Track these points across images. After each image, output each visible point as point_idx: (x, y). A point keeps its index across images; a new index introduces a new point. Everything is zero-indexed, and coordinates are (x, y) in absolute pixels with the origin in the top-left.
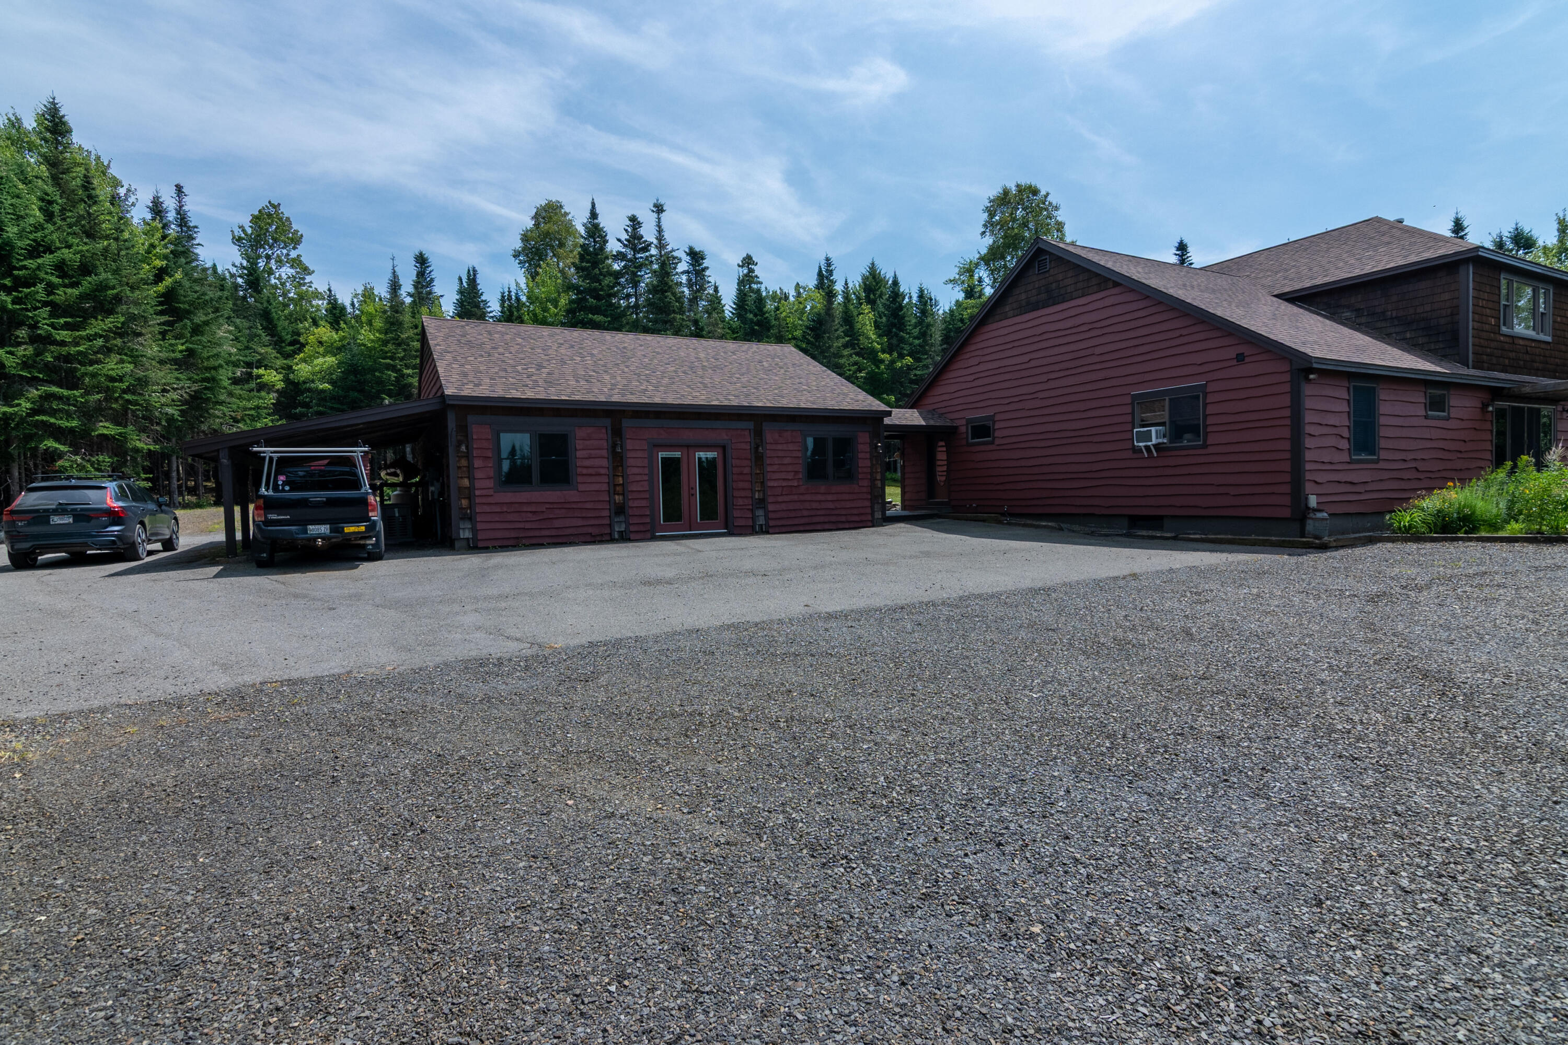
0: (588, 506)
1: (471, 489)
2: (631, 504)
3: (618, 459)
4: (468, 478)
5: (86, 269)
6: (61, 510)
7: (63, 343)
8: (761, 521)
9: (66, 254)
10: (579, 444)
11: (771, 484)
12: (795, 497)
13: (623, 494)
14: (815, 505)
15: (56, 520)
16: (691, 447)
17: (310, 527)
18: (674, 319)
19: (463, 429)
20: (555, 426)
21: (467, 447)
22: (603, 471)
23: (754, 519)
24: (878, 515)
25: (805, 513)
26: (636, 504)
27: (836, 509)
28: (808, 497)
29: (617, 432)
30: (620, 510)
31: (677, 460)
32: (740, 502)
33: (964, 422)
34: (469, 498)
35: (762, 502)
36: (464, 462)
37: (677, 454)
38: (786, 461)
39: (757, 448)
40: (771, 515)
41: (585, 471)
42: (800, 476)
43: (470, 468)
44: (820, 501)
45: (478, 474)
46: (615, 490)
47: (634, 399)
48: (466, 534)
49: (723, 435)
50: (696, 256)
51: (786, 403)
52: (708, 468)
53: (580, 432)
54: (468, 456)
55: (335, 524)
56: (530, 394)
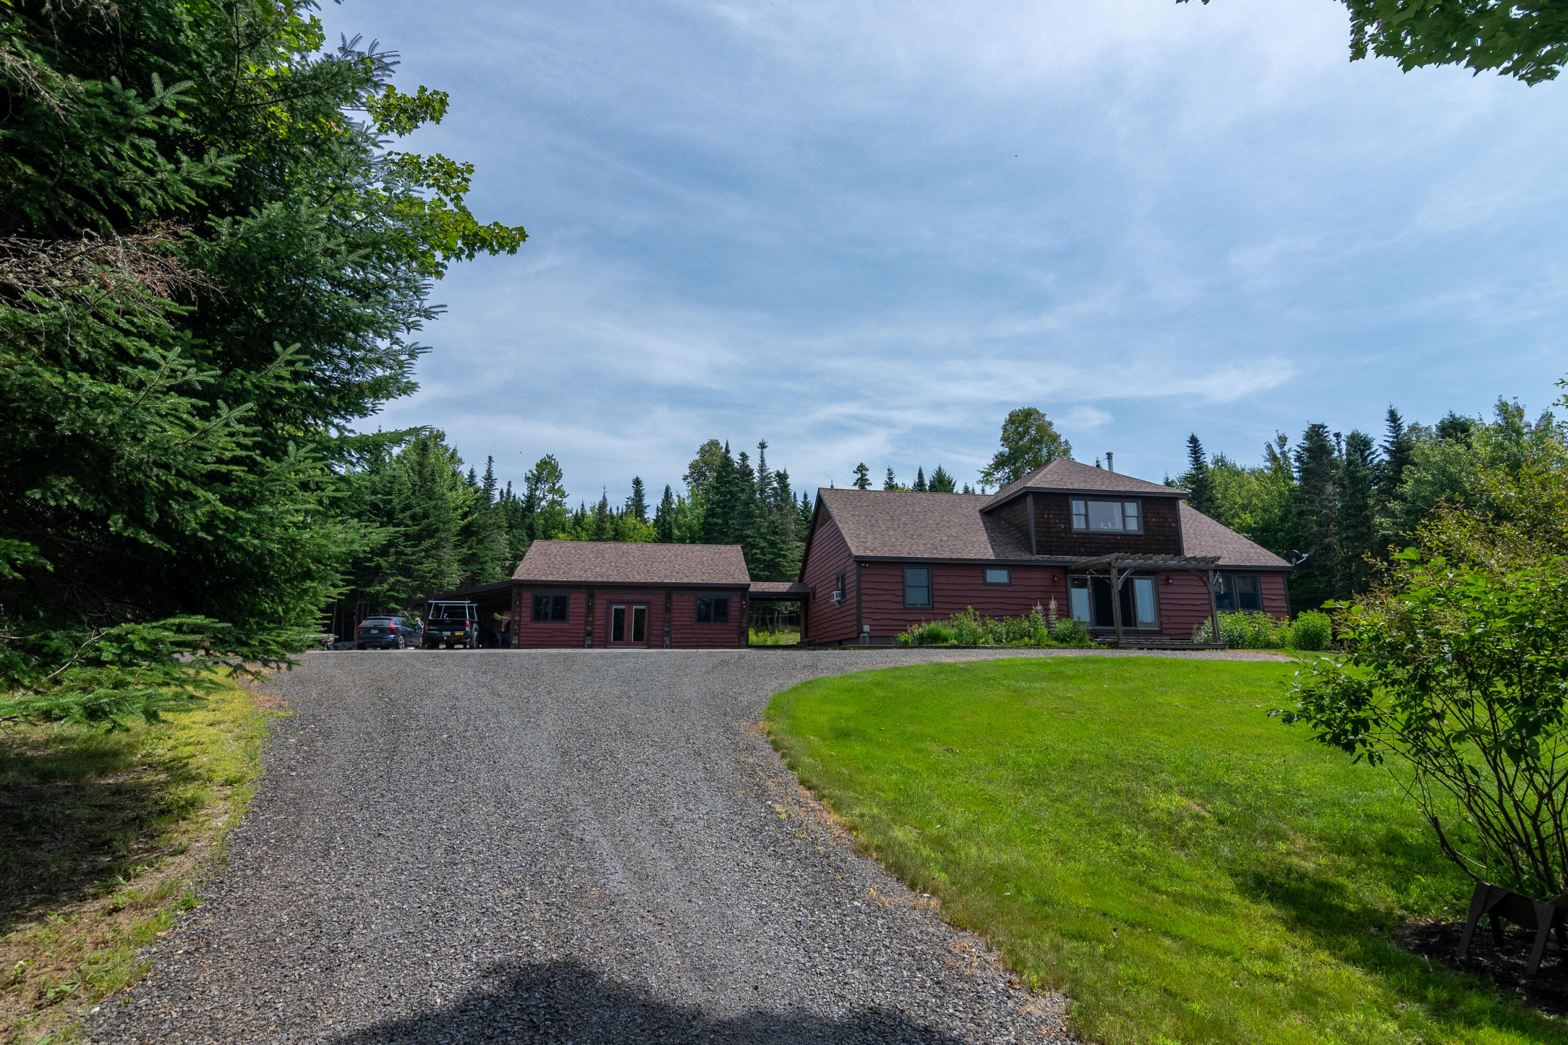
0: (573, 631)
2: (595, 631)
3: (590, 609)
5: (426, 516)
6: (374, 628)
7: (406, 555)
8: (668, 643)
9: (417, 509)
10: (572, 602)
11: (673, 623)
12: (689, 631)
13: (591, 626)
14: (701, 636)
15: (373, 632)
16: (630, 603)
17: (444, 632)
18: (756, 521)
19: (520, 594)
20: (560, 593)
21: (520, 603)
22: (582, 615)
23: (663, 641)
24: (743, 643)
25: (695, 640)
26: (598, 631)
27: (715, 638)
28: (697, 631)
29: (591, 596)
30: (589, 634)
31: (623, 610)
32: (655, 632)
33: (810, 590)
35: (668, 633)
37: (623, 607)
38: (684, 611)
39: (666, 604)
40: (673, 640)
41: (573, 614)
42: (693, 619)
43: (520, 612)
44: (705, 634)
45: (523, 615)
46: (587, 624)
47: (599, 579)
48: (515, 642)
49: (648, 597)
50: (782, 477)
51: (685, 580)
52: (640, 614)
53: (573, 596)
54: (520, 606)
55: (453, 631)
56: (550, 578)
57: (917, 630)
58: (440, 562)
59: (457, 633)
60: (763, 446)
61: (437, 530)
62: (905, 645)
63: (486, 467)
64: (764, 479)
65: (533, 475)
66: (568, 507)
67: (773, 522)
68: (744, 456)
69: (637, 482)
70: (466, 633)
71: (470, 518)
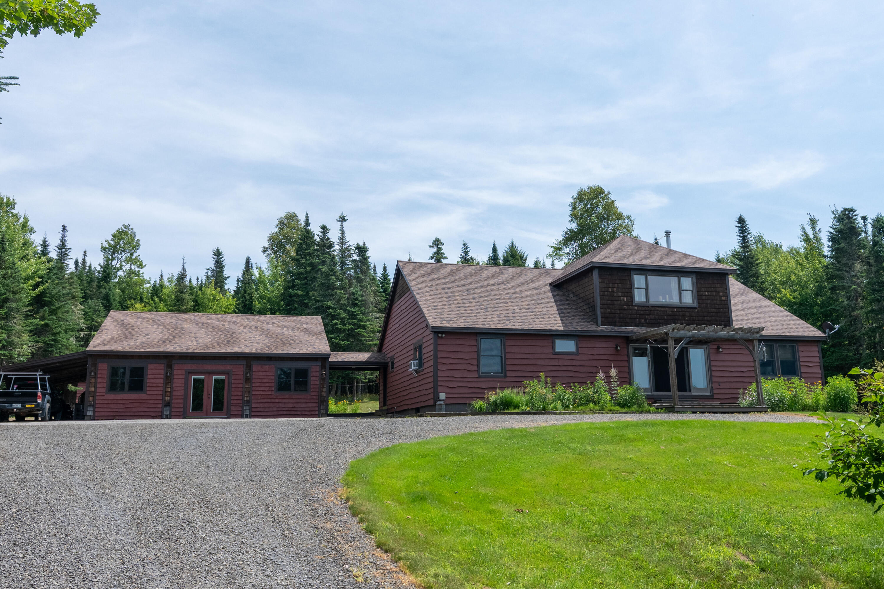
0: (150, 402)
1: (95, 392)
2: (173, 401)
3: (168, 379)
4: (94, 387)
8: (247, 412)
10: (149, 372)
11: (254, 393)
12: (269, 401)
13: (170, 396)
14: (281, 405)
16: (211, 373)
17: (14, 404)
18: (336, 293)
19: (95, 365)
20: (138, 364)
21: (95, 374)
22: (160, 385)
23: (243, 411)
24: (323, 412)
25: (275, 409)
26: (176, 401)
27: (295, 407)
28: (277, 401)
29: (170, 366)
30: (168, 404)
31: (202, 380)
32: (235, 402)
33: (389, 360)
34: (94, 397)
35: (248, 403)
36: (93, 380)
37: (202, 377)
38: (265, 381)
39: (246, 374)
40: (253, 410)
41: (151, 385)
42: (273, 389)
43: (96, 383)
44: (285, 403)
45: (98, 386)
46: (166, 394)
47: (178, 350)
48: (90, 413)
49: (228, 368)
50: (362, 250)
51: (266, 350)
52: (219, 385)
53: (151, 366)
54: (95, 377)
55: (23, 403)
56: (127, 349)
57: (493, 397)
58: (9, 332)
59: (28, 405)
60: (343, 219)
61: (6, 300)
62: (479, 412)
63: (59, 237)
64: (345, 252)
65: (109, 245)
66: (146, 277)
67: (353, 294)
68: (325, 230)
69: (218, 254)
70: (38, 405)
71: (41, 288)
